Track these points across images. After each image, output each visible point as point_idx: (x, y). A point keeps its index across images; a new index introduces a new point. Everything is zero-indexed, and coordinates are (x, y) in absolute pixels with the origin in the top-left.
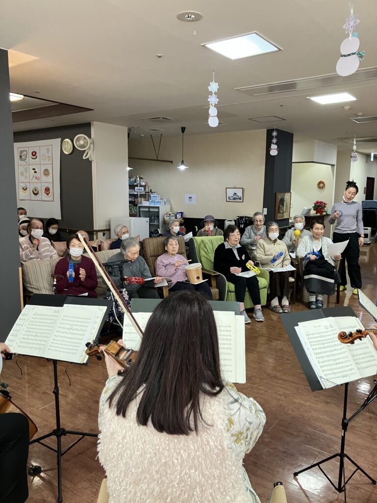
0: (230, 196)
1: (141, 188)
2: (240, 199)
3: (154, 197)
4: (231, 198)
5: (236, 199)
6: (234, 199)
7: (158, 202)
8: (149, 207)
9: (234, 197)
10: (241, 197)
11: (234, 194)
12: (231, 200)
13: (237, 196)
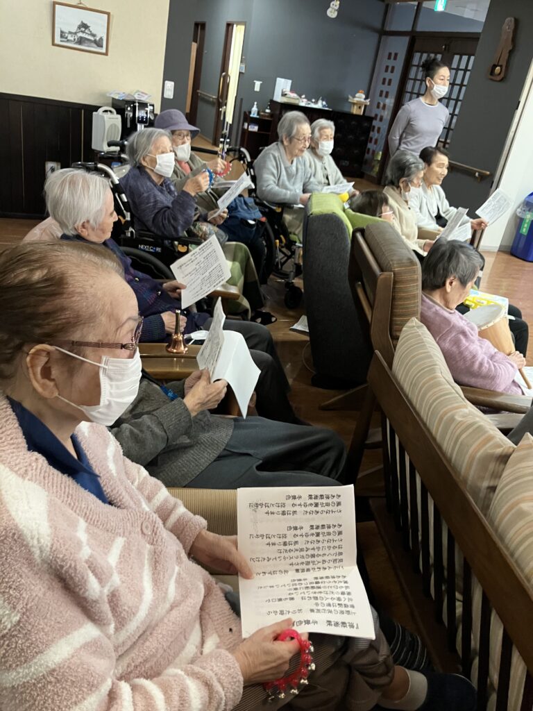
0: (66, 30)
2: (99, 44)
4: (70, 38)
5: (84, 40)
6: (81, 41)
9: (80, 34)
10: (101, 39)
11: (79, 27)
12: (68, 41)
13: (89, 33)
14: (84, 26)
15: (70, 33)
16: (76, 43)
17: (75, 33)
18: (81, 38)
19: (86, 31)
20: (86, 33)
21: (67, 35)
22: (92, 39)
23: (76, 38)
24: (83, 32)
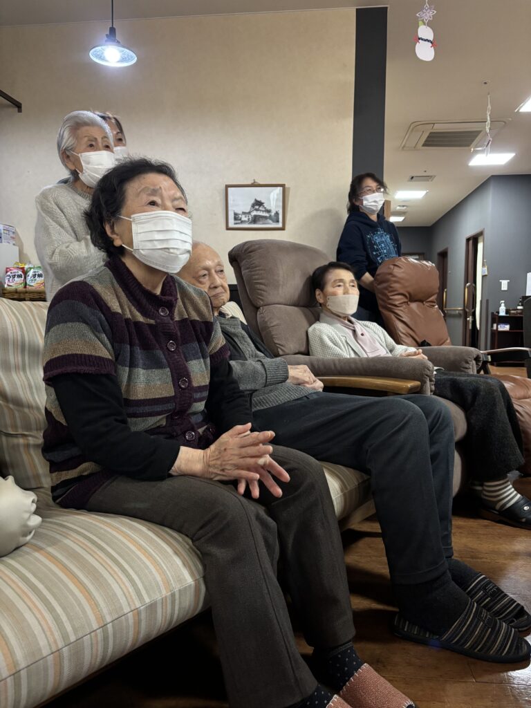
0: (239, 212)
2: (274, 219)
4: (244, 218)
5: (259, 218)
6: (255, 219)
9: (255, 213)
10: (277, 214)
11: (253, 206)
12: (242, 222)
13: (264, 209)
14: (258, 203)
15: (244, 213)
16: (251, 223)
17: (249, 213)
18: (255, 216)
19: (261, 208)
20: (260, 211)
21: (240, 216)
22: (267, 215)
23: (250, 217)
24: (257, 210)
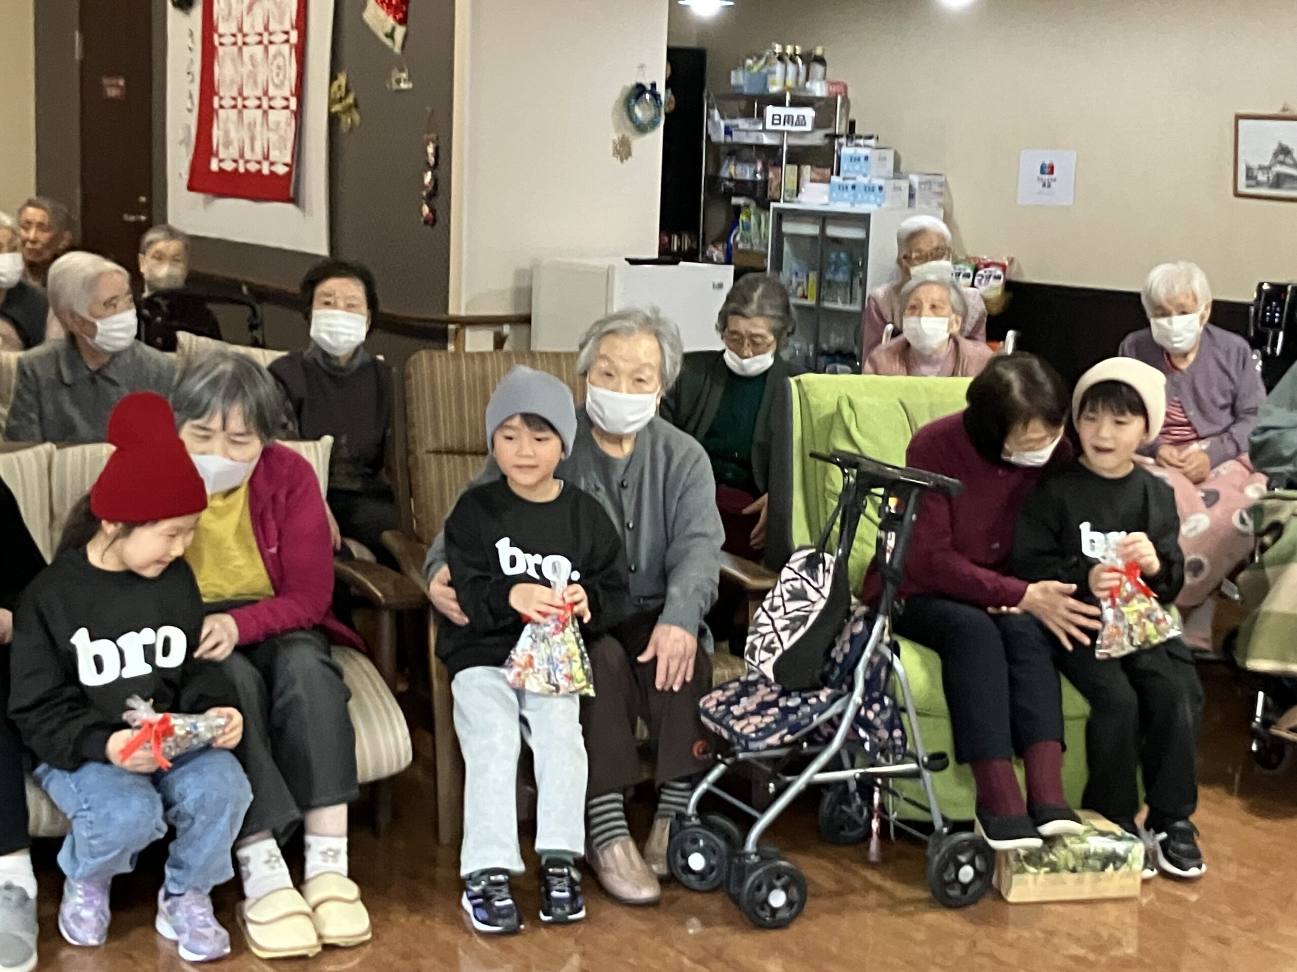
0: (1255, 164)
1: (796, 112)
3: (855, 159)
4: (1262, 177)
5: (1284, 179)
6: (1279, 181)
7: (869, 189)
8: (823, 218)
9: (1279, 168)
11: (1276, 155)
12: (1259, 184)
13: (1291, 162)
14: (1284, 151)
15: (1261, 168)
16: (1271, 186)
17: (1269, 168)
18: (1279, 175)
19: (1288, 160)
20: (1287, 164)
21: (1256, 172)
23: (1271, 176)
24: (1282, 163)
